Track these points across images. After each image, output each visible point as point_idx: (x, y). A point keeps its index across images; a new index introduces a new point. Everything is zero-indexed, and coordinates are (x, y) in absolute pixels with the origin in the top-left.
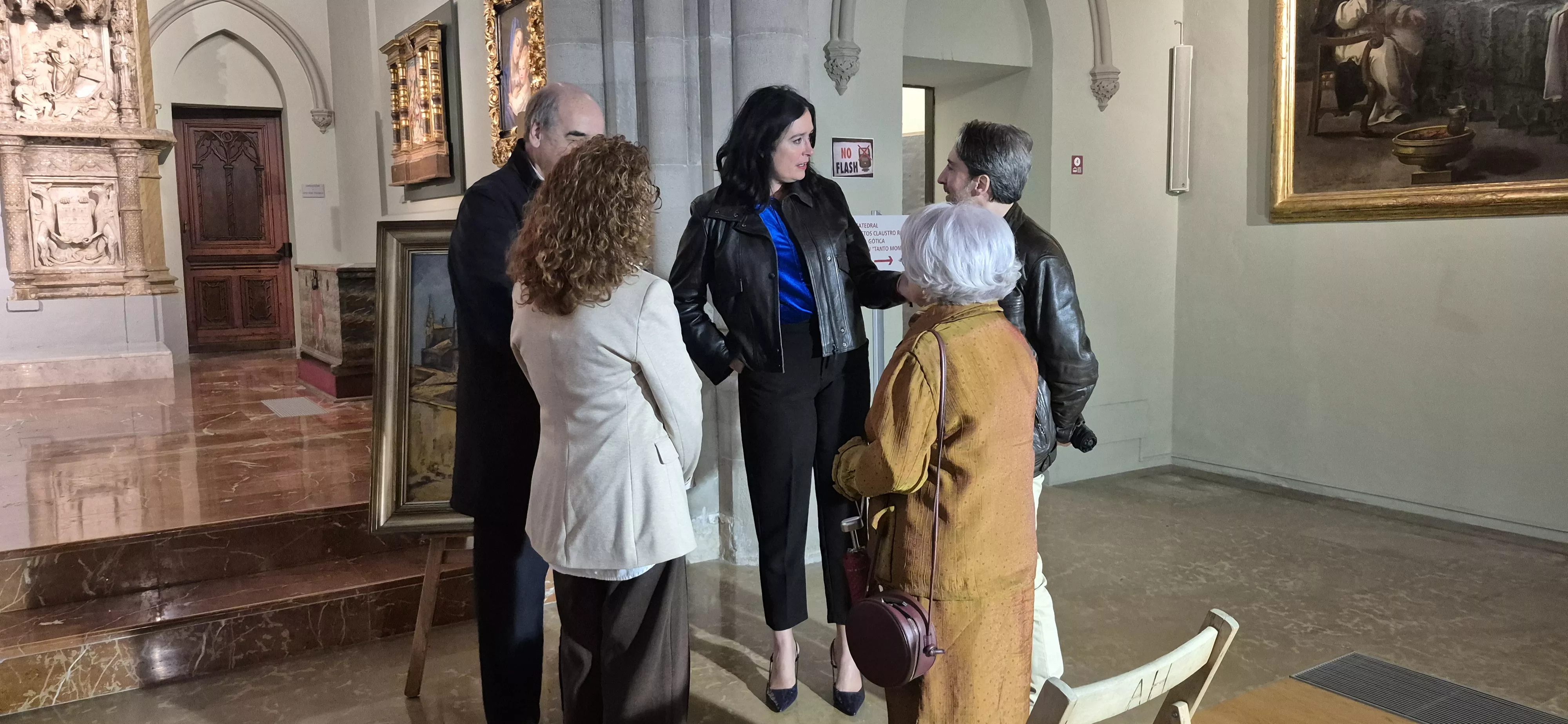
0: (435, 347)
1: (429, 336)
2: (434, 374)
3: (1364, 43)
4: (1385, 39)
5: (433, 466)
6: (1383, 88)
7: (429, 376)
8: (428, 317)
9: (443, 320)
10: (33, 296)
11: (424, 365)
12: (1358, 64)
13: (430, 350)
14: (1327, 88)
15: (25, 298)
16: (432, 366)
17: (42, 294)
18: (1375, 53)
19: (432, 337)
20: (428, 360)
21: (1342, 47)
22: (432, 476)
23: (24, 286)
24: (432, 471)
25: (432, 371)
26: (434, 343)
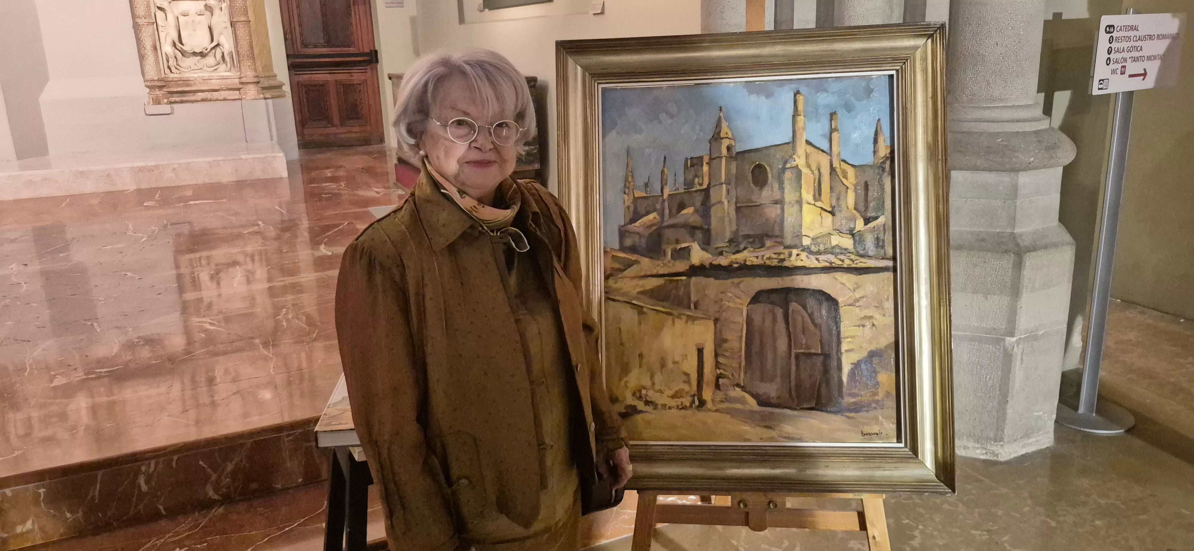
0: (637, 224)
1: (628, 207)
2: (637, 262)
5: (640, 391)
7: (630, 264)
8: (626, 180)
9: (646, 185)
10: (165, 101)
11: (623, 249)
13: (631, 227)
15: (159, 103)
16: (633, 250)
17: (173, 99)
19: (632, 209)
20: (628, 242)
22: (640, 405)
23: (158, 92)
24: (640, 398)
25: (634, 257)
26: (636, 217)
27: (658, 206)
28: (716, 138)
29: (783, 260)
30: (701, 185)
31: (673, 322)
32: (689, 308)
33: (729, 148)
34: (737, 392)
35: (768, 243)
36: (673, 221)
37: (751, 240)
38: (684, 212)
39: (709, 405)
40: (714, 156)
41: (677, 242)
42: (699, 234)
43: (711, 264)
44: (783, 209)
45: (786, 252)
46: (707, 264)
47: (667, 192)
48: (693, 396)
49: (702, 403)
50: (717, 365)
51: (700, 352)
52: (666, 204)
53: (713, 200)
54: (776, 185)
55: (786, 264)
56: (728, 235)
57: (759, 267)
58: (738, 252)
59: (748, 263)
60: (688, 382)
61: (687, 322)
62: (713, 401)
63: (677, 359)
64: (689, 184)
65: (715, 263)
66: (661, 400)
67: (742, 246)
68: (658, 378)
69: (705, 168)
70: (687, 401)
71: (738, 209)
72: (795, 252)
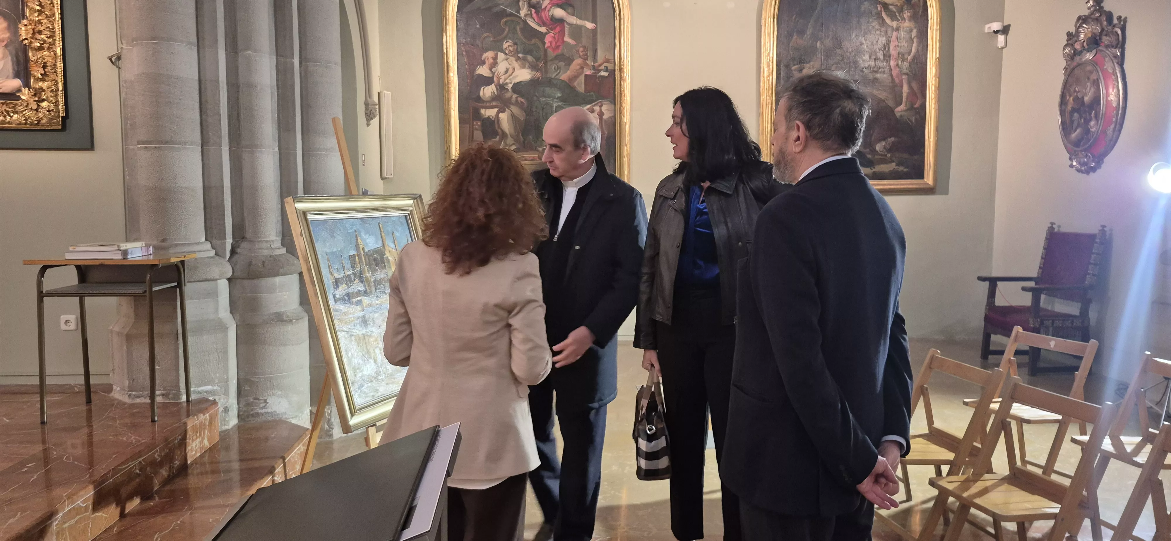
3: (496, 110)
4: (507, 109)
6: (507, 134)
12: (493, 119)
14: (477, 129)
18: (501, 115)
21: (484, 109)
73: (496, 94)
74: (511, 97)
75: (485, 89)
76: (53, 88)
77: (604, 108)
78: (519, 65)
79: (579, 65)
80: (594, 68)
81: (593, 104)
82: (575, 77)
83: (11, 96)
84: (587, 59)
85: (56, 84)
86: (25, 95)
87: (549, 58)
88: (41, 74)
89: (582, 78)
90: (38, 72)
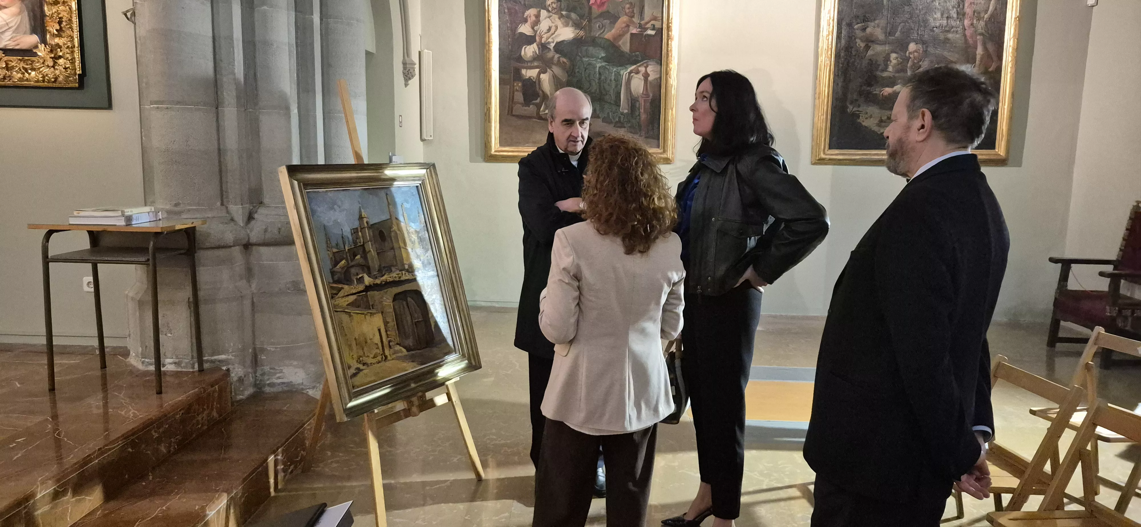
0: (338, 267)
1: (331, 258)
2: (342, 288)
3: (537, 70)
4: (548, 70)
5: (359, 359)
6: (547, 95)
7: (340, 290)
8: (327, 241)
9: (337, 245)
11: (335, 282)
12: (534, 80)
13: (335, 269)
14: (517, 91)
16: (339, 281)
19: (333, 259)
20: (336, 277)
22: (361, 367)
24: (360, 363)
25: (340, 286)
26: (336, 263)
27: (345, 256)
28: (361, 218)
29: (400, 277)
30: (360, 243)
31: (365, 318)
32: (370, 309)
33: (367, 223)
34: (398, 348)
35: (393, 269)
36: (353, 263)
37: (386, 269)
38: (357, 258)
39: (389, 358)
40: (362, 227)
41: (357, 274)
42: (366, 269)
43: (374, 284)
44: (394, 252)
45: (400, 272)
46: (372, 284)
47: (347, 248)
48: (382, 355)
49: (386, 357)
50: (387, 335)
51: (379, 330)
52: (348, 255)
53: (367, 250)
54: (390, 241)
55: (402, 279)
56: (377, 267)
57: (392, 281)
58: (383, 276)
59: (388, 281)
60: (378, 348)
61: (371, 316)
62: (390, 355)
63: (371, 337)
64: (355, 242)
65: (375, 283)
66: (369, 361)
67: (383, 273)
68: (365, 349)
69: (360, 234)
70: (379, 358)
71: (378, 254)
72: (404, 272)
73: (538, 53)
74: (553, 57)
75: (527, 49)
76: (69, 44)
77: (649, 69)
78: (562, 23)
79: (624, 23)
80: (640, 26)
81: (638, 64)
82: (620, 36)
83: (28, 53)
84: (633, 17)
85: (72, 41)
86: (42, 51)
87: (594, 15)
88: (57, 30)
89: (628, 36)
90: (53, 27)
